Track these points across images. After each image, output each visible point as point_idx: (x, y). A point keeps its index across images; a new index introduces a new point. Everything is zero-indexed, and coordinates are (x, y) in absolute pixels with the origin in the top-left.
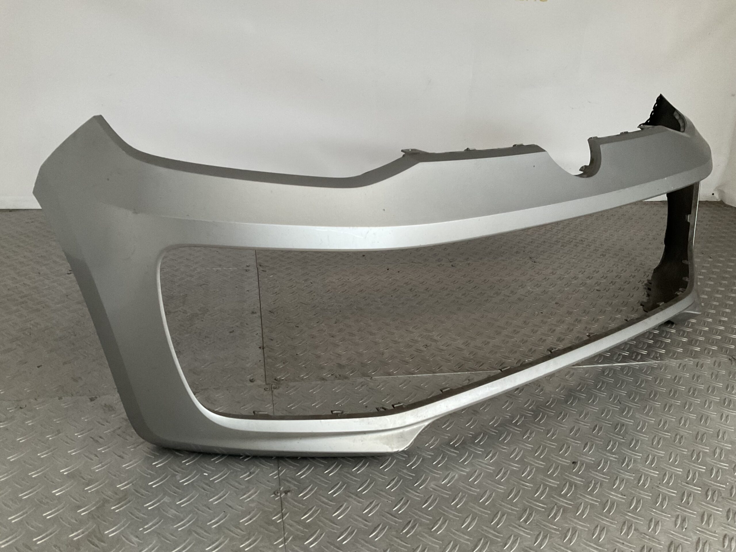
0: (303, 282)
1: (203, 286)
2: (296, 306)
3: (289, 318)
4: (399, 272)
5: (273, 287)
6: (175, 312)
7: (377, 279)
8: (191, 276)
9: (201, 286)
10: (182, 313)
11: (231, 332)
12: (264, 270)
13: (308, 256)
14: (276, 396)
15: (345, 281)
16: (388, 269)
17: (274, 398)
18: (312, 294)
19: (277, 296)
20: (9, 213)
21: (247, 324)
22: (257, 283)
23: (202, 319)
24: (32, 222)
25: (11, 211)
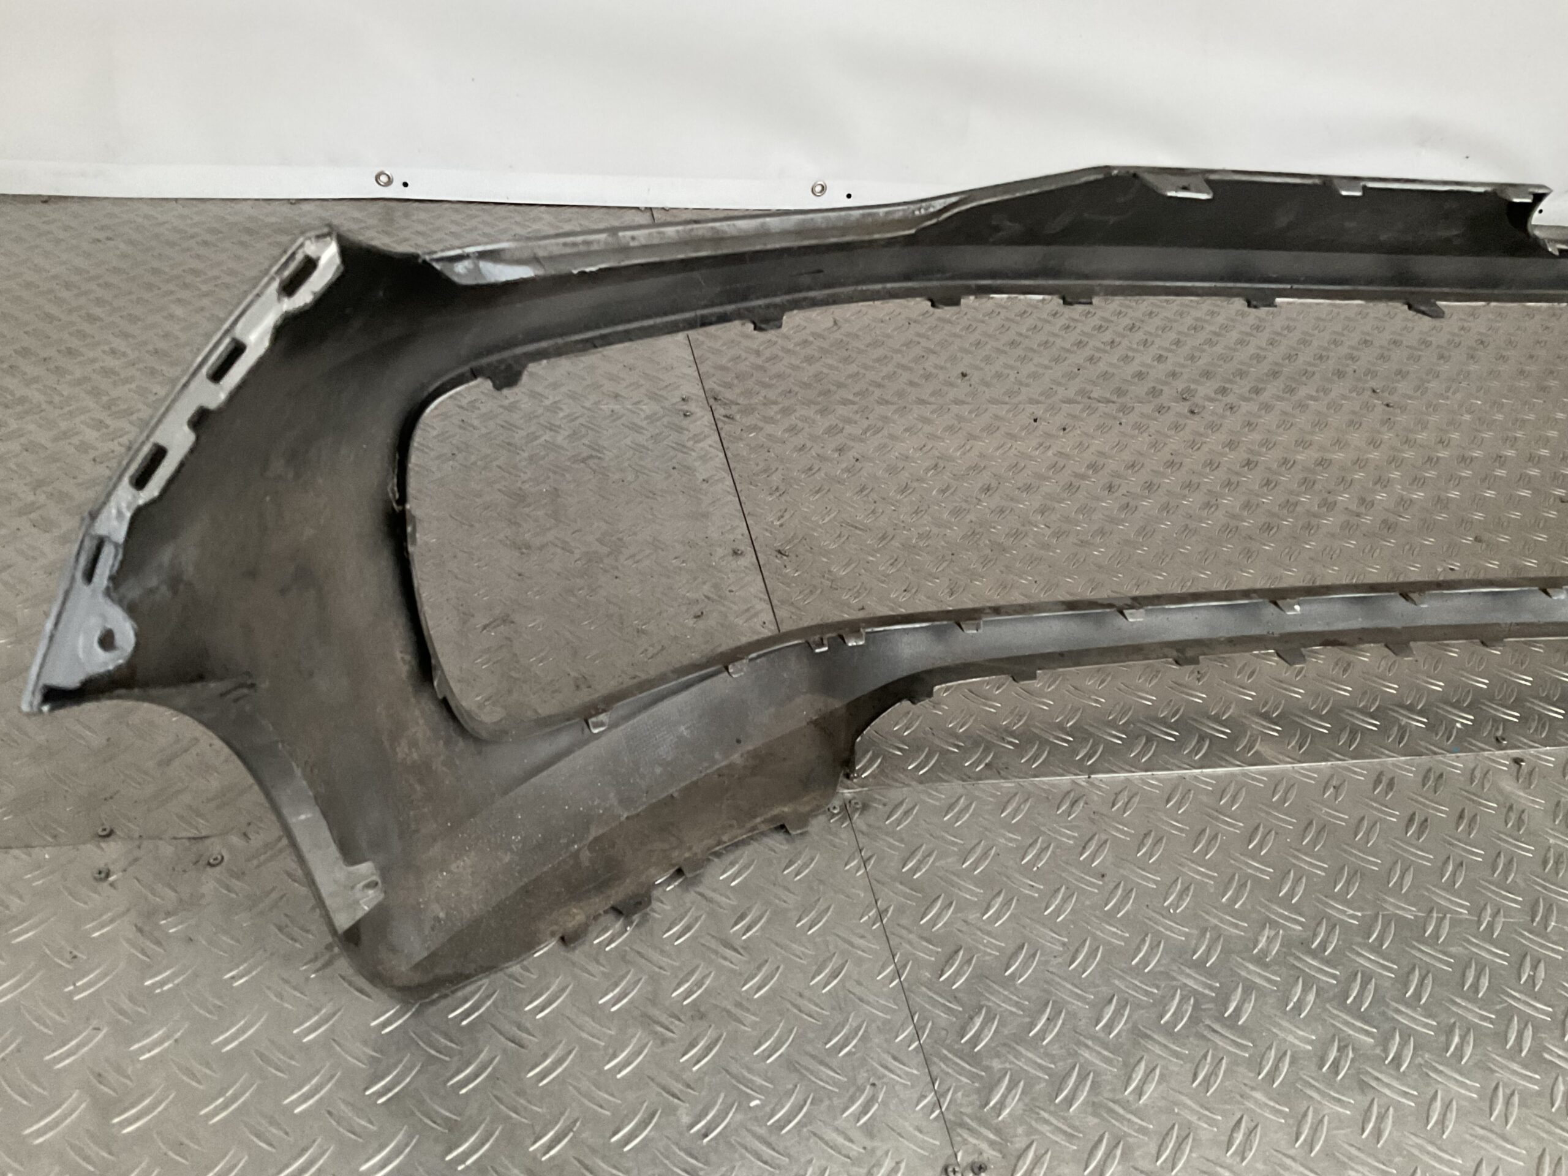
0: (836, 455)
1: (591, 462)
2: (839, 536)
3: (830, 571)
4: (1064, 429)
5: (765, 471)
6: (542, 548)
7: (1016, 452)
8: (553, 428)
9: (584, 461)
10: (559, 550)
11: (697, 617)
12: (728, 413)
13: (825, 371)
14: (863, 833)
15: (937, 454)
16: (1035, 420)
17: (863, 840)
18: (866, 495)
19: (783, 499)
20: (39, 207)
21: (731, 591)
22: (722, 455)
23: (616, 573)
24: (109, 239)
25: (47, 200)
